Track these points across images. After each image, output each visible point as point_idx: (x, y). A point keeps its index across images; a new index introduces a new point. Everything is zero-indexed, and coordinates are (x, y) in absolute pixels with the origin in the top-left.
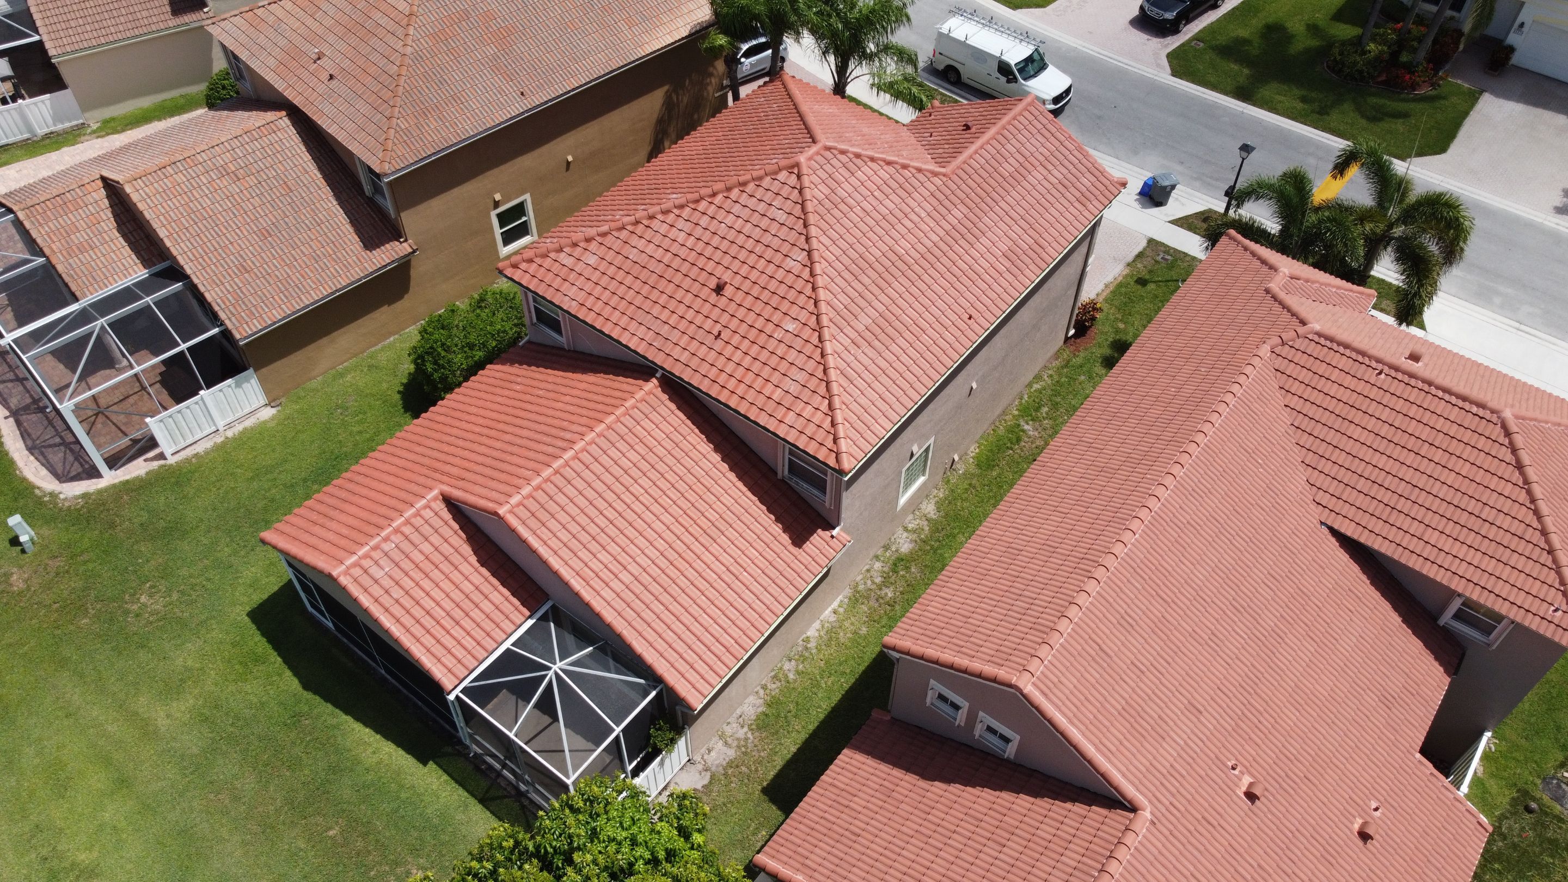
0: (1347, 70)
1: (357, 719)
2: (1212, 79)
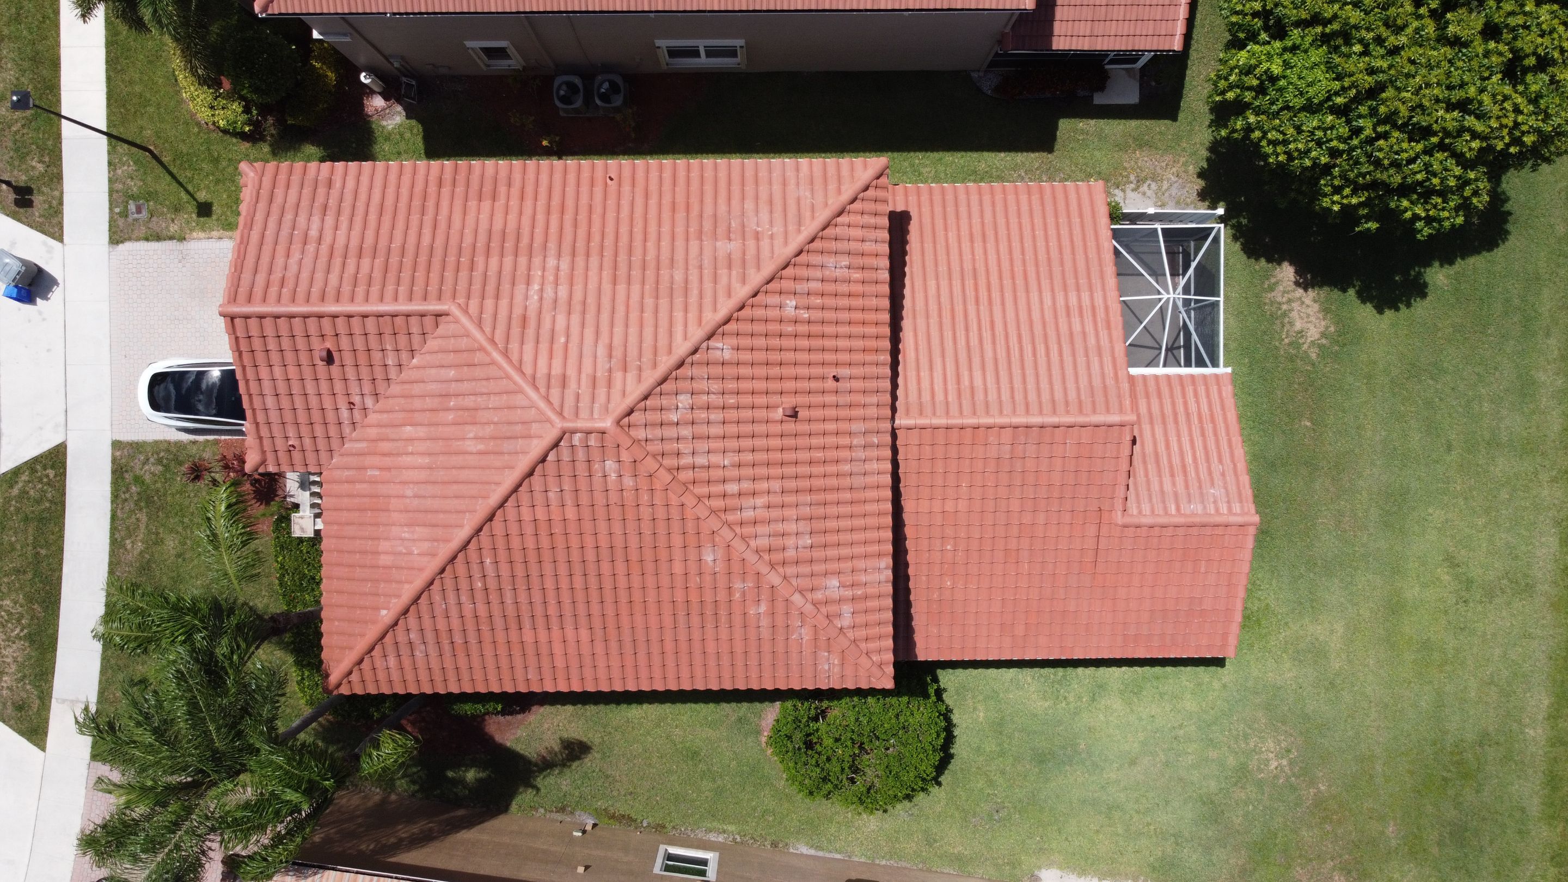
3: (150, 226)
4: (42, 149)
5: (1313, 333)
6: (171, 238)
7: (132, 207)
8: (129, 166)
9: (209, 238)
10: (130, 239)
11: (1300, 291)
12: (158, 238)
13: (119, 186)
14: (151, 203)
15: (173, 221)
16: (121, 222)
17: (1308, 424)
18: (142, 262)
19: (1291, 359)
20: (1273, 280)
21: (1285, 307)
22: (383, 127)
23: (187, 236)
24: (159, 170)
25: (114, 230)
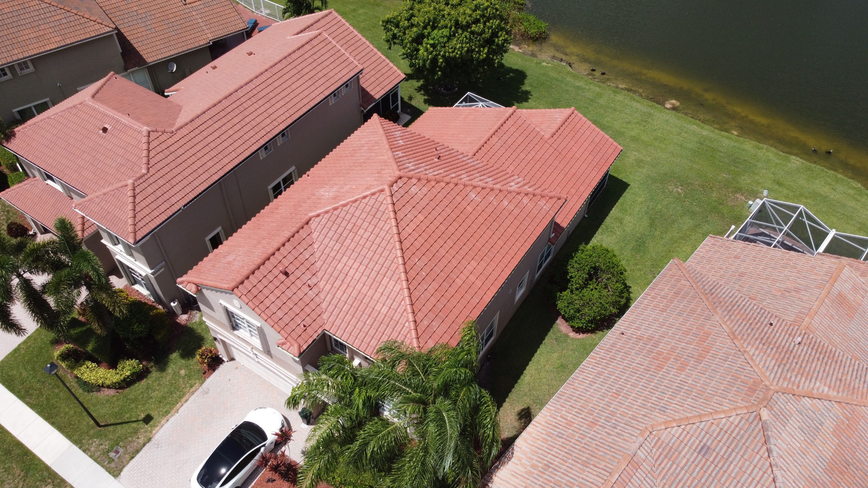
3: (129, 451)
4: (43, 480)
6: (144, 445)
7: (112, 455)
8: (95, 442)
9: (162, 426)
10: (124, 467)
12: (138, 451)
13: (97, 454)
14: (121, 443)
15: (138, 438)
16: (113, 465)
18: (139, 467)
22: (195, 322)
23: (151, 436)
24: (111, 428)
25: (112, 471)
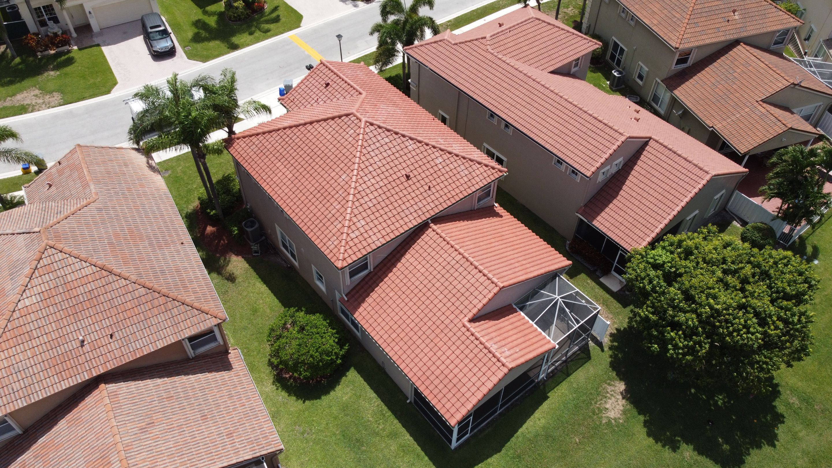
0: (243, 17)
1: (521, 426)
2: (216, 53)
5: (612, 414)
11: (620, 397)
17: (577, 440)
19: (594, 413)
20: (612, 383)
21: (608, 395)
